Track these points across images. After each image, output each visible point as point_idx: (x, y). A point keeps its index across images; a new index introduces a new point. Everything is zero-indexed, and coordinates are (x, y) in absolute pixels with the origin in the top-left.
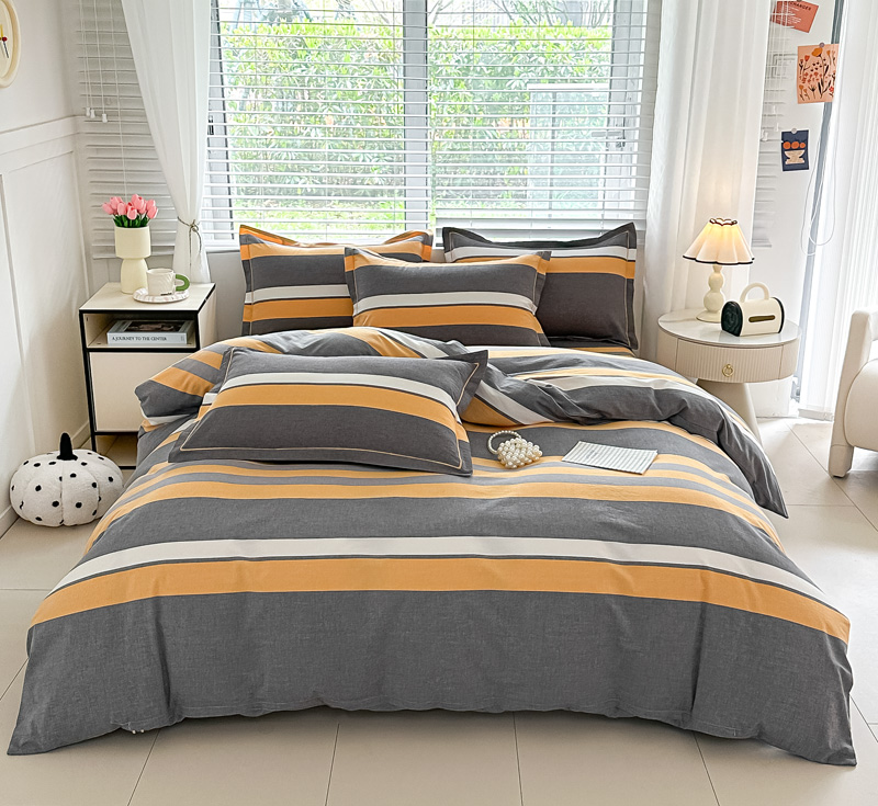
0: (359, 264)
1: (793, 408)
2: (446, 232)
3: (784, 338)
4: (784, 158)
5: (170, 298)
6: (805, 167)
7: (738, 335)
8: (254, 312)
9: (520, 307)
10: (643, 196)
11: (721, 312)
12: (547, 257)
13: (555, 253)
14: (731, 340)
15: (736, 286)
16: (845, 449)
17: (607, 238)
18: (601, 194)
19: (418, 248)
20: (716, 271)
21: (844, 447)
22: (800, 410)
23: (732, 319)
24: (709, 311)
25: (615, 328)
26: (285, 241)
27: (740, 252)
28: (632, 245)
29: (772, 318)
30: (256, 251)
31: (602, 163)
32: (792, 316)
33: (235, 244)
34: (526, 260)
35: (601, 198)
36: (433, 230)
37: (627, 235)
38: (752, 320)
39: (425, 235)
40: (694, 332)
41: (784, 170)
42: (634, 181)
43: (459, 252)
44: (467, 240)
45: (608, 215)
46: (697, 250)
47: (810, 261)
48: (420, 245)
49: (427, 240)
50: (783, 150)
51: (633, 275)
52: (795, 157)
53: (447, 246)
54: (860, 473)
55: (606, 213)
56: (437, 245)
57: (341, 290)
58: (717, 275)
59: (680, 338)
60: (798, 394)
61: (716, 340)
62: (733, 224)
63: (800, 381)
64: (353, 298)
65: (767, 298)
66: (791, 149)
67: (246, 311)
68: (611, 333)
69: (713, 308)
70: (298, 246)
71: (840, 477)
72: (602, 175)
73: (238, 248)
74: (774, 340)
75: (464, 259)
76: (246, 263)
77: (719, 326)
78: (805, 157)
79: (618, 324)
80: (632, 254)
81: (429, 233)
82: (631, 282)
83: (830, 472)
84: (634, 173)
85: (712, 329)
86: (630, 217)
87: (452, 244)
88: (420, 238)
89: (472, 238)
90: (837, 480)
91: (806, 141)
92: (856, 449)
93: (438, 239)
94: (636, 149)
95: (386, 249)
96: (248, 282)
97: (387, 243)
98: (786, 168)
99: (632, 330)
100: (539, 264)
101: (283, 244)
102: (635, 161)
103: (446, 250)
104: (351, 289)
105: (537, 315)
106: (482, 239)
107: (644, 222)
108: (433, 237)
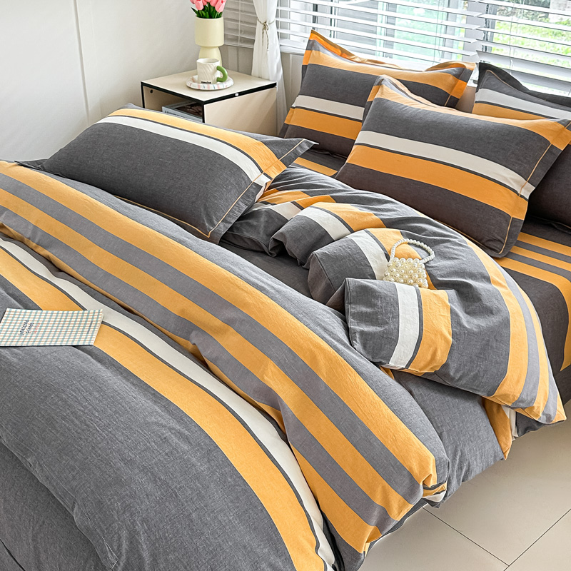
2: (483, 68)
5: (206, 87)
26: (344, 54)
39: (463, 68)
49: (463, 74)
67: (290, 113)
70: (352, 59)
73: (304, 52)
76: (304, 68)
81: (468, 67)
87: (485, 83)
88: (455, 71)
97: (427, 70)
100: (557, 135)
101: (341, 56)
103: (479, 88)
108: (471, 72)
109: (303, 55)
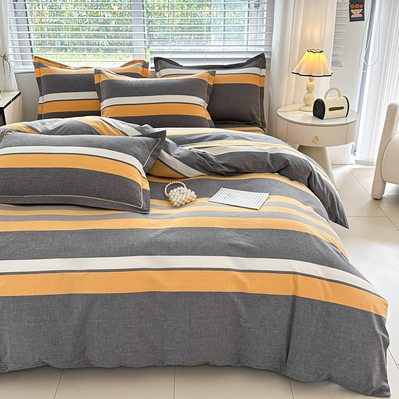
0: (103, 79)
1: (352, 159)
2: (157, 60)
3: (349, 120)
4: (351, 14)
6: (362, 19)
7: (322, 118)
8: (44, 109)
9: (198, 105)
10: (269, 36)
11: (313, 105)
12: (213, 74)
13: (218, 72)
14: (318, 122)
15: (322, 90)
16: (381, 183)
17: (249, 62)
18: (246, 35)
19: (139, 70)
20: (311, 81)
21: (380, 182)
22: (355, 160)
23: (319, 109)
24: (307, 105)
25: (253, 116)
26: (62, 66)
27: (325, 69)
28: (263, 67)
29: (342, 108)
30: (44, 72)
31: (246, 17)
32: (354, 107)
33: (32, 68)
34: (201, 76)
35: (246, 39)
36: (149, 59)
37: (260, 61)
38: (331, 109)
39: (144, 62)
40: (297, 117)
41: (350, 21)
42: (265, 27)
43: (164, 72)
44: (168, 65)
45: (250, 49)
46: (300, 69)
47: (364, 75)
48: (141, 68)
49: (145, 65)
50: (350, 9)
51: (264, 84)
52: (357, 13)
53: (157, 69)
54: (389, 196)
55: (248, 48)
56: (152, 68)
57: (93, 95)
58: (311, 83)
59: (289, 121)
60: (355, 151)
61: (310, 122)
62: (321, 52)
63: (356, 144)
64: (100, 99)
65: (339, 96)
66: (355, 9)
67: (40, 108)
68: (251, 119)
69: (308, 103)
70: (69, 69)
71: (377, 200)
72: (246, 24)
73: (34, 70)
74: (343, 121)
75: (167, 76)
76: (38, 79)
77: (312, 114)
78: (363, 13)
79: (255, 113)
80: (263, 72)
81: (146, 61)
82: (262, 88)
83: (372, 196)
84: (265, 23)
85: (307, 116)
86: (262, 50)
87: (159, 67)
88: (141, 64)
89: (172, 63)
90: (376, 201)
91: (363, 4)
92: (387, 183)
93: (152, 65)
94: (265, 9)
95: (121, 70)
96: (40, 91)
97: (122, 67)
98: (352, 20)
99: (263, 117)
100: (209, 78)
101: (60, 68)
102: (265, 16)
103: (157, 70)
104: (99, 94)
105: (208, 109)
106: (177, 64)
107: (270, 53)
108: (148, 63)
109: (34, 72)
